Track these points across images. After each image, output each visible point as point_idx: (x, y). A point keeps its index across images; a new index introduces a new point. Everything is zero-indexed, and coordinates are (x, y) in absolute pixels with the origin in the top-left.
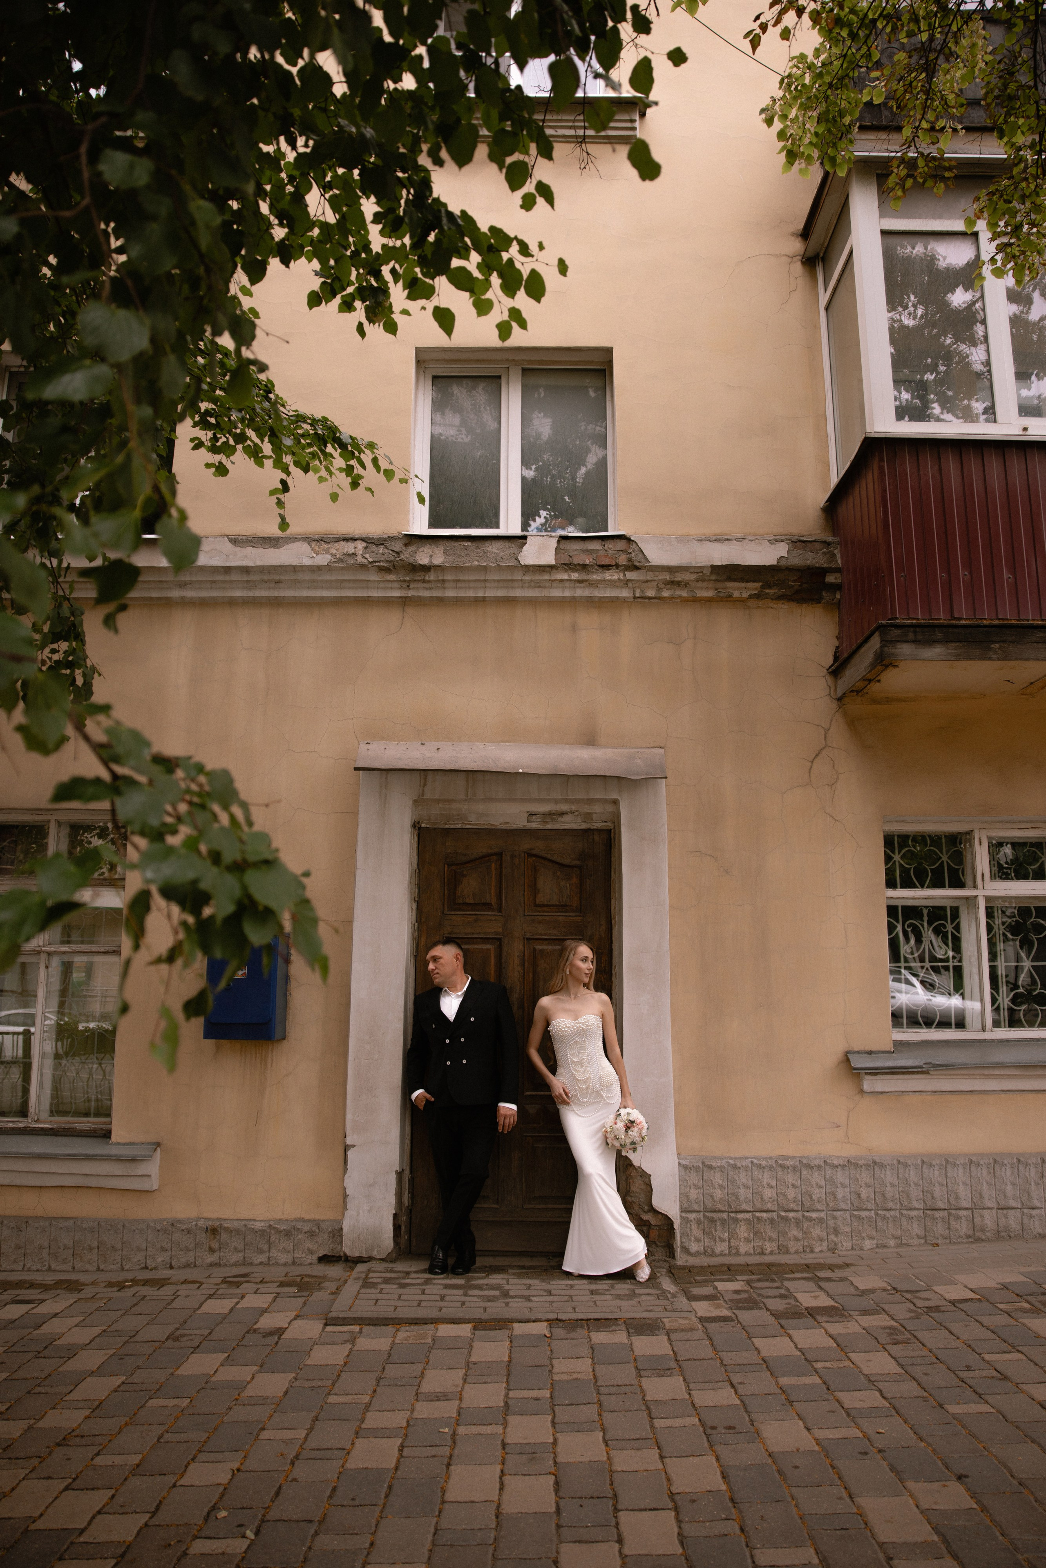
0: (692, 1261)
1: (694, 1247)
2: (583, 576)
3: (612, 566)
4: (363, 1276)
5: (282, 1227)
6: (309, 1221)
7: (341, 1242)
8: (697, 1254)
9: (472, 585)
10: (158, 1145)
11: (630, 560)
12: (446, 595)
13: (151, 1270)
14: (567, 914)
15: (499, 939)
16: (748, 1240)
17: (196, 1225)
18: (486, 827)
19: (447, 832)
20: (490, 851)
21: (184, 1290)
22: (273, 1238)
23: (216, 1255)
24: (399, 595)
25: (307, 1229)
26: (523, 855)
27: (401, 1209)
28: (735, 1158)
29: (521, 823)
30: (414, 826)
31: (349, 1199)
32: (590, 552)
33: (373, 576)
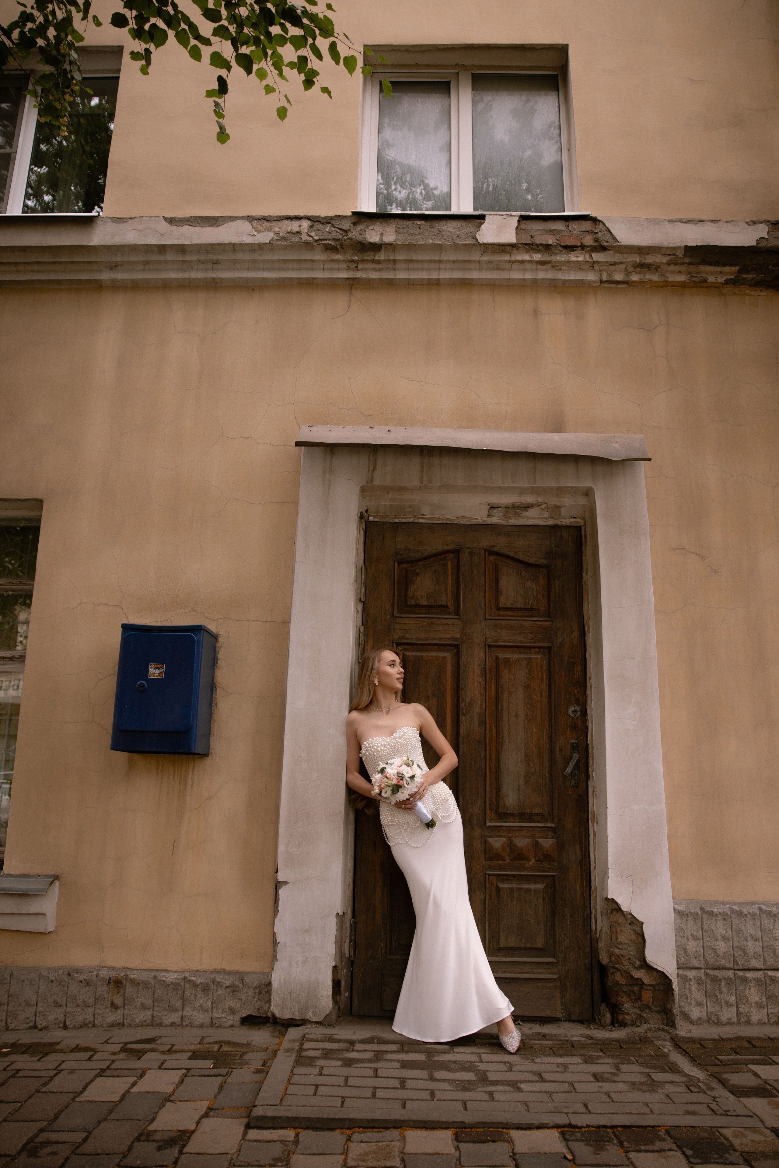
0: (697, 1032)
1: (695, 1013)
2: (546, 258)
3: (577, 247)
4: (296, 1045)
5: (198, 980)
6: (230, 973)
7: (269, 1001)
8: (698, 1022)
9: (426, 266)
10: (57, 877)
11: (596, 240)
12: (398, 276)
13: (41, 1030)
14: (533, 619)
15: (457, 646)
16: (760, 1006)
17: (97, 975)
18: (441, 521)
19: (397, 526)
20: (446, 548)
21: (71, 1061)
22: (187, 993)
23: (120, 1012)
24: (346, 276)
25: (228, 983)
26: (482, 552)
27: (341, 962)
28: (740, 904)
29: (480, 516)
30: (361, 517)
31: (279, 948)
32: (552, 232)
33: (319, 256)
